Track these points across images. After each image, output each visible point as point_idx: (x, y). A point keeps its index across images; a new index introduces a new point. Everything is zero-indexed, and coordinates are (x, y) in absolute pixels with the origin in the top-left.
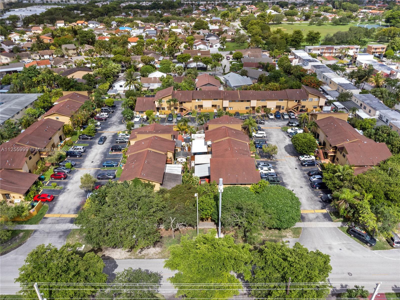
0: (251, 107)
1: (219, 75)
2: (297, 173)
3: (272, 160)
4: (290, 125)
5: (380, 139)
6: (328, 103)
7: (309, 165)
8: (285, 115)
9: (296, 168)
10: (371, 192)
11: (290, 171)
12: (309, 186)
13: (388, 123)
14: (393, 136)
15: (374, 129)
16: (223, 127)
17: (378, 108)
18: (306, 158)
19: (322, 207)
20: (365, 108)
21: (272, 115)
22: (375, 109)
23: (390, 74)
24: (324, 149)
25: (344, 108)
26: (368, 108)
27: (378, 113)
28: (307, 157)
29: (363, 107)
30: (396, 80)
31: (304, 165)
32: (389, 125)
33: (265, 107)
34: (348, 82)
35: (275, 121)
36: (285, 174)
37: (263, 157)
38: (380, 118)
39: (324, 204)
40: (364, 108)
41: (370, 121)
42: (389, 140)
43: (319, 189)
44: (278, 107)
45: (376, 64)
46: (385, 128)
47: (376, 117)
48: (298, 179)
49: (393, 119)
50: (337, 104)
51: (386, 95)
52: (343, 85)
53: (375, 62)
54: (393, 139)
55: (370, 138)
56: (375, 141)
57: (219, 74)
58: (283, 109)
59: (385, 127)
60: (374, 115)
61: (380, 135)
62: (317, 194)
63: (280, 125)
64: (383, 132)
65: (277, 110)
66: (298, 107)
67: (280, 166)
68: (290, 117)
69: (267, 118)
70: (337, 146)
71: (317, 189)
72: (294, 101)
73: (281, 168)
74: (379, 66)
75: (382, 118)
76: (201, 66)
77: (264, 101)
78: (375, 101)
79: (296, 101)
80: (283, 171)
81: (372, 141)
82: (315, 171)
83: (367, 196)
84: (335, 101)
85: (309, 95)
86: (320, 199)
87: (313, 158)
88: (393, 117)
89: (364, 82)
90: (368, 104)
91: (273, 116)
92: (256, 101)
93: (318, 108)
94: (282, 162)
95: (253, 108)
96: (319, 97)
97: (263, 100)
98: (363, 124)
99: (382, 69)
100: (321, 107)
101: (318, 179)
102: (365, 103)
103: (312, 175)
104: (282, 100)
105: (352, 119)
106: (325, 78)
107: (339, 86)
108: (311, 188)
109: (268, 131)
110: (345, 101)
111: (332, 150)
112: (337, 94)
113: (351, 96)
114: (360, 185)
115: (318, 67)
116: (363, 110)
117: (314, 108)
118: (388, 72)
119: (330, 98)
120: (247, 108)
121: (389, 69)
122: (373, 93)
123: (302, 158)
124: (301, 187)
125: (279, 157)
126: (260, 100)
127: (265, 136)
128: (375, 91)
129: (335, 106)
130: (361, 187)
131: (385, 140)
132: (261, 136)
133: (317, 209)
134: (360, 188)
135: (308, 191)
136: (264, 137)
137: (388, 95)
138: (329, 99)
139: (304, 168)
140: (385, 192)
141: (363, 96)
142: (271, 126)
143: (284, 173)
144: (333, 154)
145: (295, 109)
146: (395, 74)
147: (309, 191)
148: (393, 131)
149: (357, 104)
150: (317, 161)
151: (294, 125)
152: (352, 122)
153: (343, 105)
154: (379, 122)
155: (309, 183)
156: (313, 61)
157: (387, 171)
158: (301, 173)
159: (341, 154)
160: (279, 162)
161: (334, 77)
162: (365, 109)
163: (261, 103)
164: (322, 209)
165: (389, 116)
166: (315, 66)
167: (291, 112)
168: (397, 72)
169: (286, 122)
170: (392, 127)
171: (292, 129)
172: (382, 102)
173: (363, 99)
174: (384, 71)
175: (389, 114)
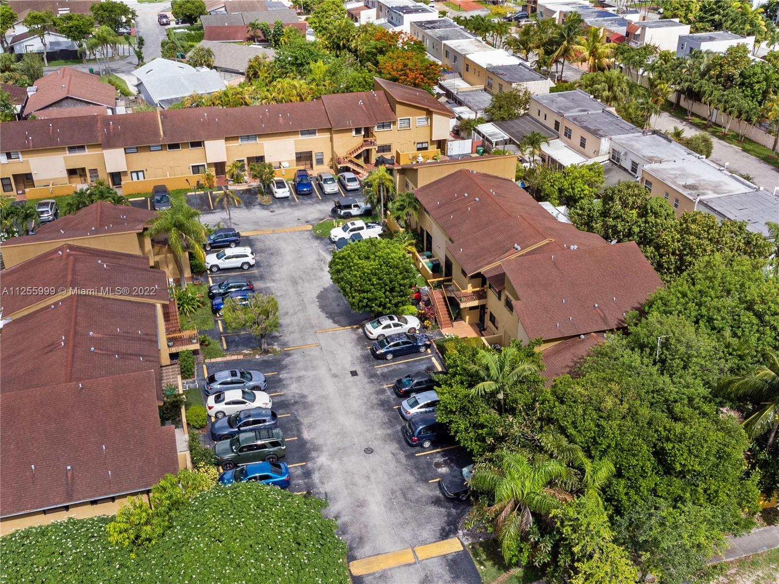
0: (209, 165)
1: (123, 72)
2: (355, 391)
3: (266, 352)
4: (340, 212)
5: (620, 228)
6: (462, 130)
7: (397, 354)
8: (326, 181)
9: (354, 373)
10: (604, 453)
11: (330, 387)
12: (399, 442)
13: (639, 174)
14: (656, 215)
15: (598, 197)
16: (60, 249)
17: (606, 129)
18: (389, 326)
19: (443, 529)
20: (568, 134)
21: (281, 185)
22: (596, 134)
23: (628, 34)
24: (446, 287)
25: (510, 140)
26: (577, 134)
27: (605, 145)
28: (391, 322)
29: (562, 131)
30: (645, 49)
31: (382, 357)
32: (642, 179)
33: (261, 159)
34: (515, 61)
35: (292, 206)
36: (312, 404)
37: (237, 346)
38: (615, 159)
39: (453, 511)
40: (566, 135)
41: (584, 171)
42: (645, 230)
43: (434, 445)
44: (304, 157)
45: (590, 10)
46: (630, 191)
47: (603, 159)
48: (359, 416)
49: (651, 160)
50: (488, 129)
51: (622, 91)
52: (501, 72)
53: (587, 7)
54: (657, 225)
55: (591, 229)
56: (606, 237)
57: (124, 68)
58: (320, 161)
59: (629, 187)
60: (597, 153)
61: (618, 217)
62: (423, 473)
63: (309, 219)
64: (625, 205)
65: (302, 168)
66: (368, 151)
67: (295, 375)
68: (343, 186)
69: (267, 198)
70: (482, 270)
71: (424, 449)
72: (350, 130)
73: (299, 379)
74: (598, 16)
75: (618, 160)
76: (63, 47)
77: (252, 142)
78: (595, 109)
79: (358, 131)
80: (305, 392)
81: (595, 240)
82: (418, 374)
83: (595, 471)
84: (480, 121)
85: (398, 106)
86: (438, 493)
87: (413, 323)
88: (648, 153)
89: (562, 60)
90: (575, 119)
91: (287, 189)
92: (221, 143)
93: (433, 150)
94: (304, 355)
95: (220, 167)
96: (429, 113)
97: (248, 138)
98: (566, 185)
99: (606, 24)
100: (441, 145)
101: (427, 405)
102: (567, 119)
103: (406, 395)
104: (313, 132)
105: (532, 172)
106: (451, 55)
107: (492, 76)
108: (402, 449)
109: (268, 243)
110: (510, 119)
111: (470, 289)
112: (487, 99)
113: (527, 102)
114: (563, 430)
115: (430, 26)
116: (565, 142)
117: (419, 149)
118: (622, 31)
119: (466, 113)
120: (196, 169)
121: (623, 22)
122: (586, 87)
123: (375, 331)
124: (369, 451)
125: (296, 335)
126: (236, 138)
127: (252, 262)
128: (593, 82)
129: (483, 137)
130: (567, 436)
131: (636, 230)
132: (236, 263)
133: (424, 543)
134: (564, 442)
135: (393, 464)
136: (251, 266)
137: (628, 89)
138: (463, 116)
139: (381, 368)
140: (655, 446)
141: (560, 99)
142: (279, 224)
143: (311, 398)
144: (475, 303)
145: (358, 157)
146: (638, 32)
147: (398, 461)
148: (654, 198)
149: (547, 123)
150: (428, 333)
151: (354, 211)
152: (534, 182)
153: (505, 130)
154: (613, 173)
155: (399, 428)
156: (416, 11)
157: (653, 349)
158: (370, 388)
159: (499, 299)
160: (296, 357)
161: (477, 49)
162: (570, 138)
163: (244, 149)
164: (445, 535)
165: (638, 150)
166: (420, 24)
167: (347, 169)
168: (644, 29)
169: (329, 207)
170: (651, 184)
171: (345, 228)
172: (613, 110)
173: (560, 108)
174: (611, 29)
175: (637, 145)
